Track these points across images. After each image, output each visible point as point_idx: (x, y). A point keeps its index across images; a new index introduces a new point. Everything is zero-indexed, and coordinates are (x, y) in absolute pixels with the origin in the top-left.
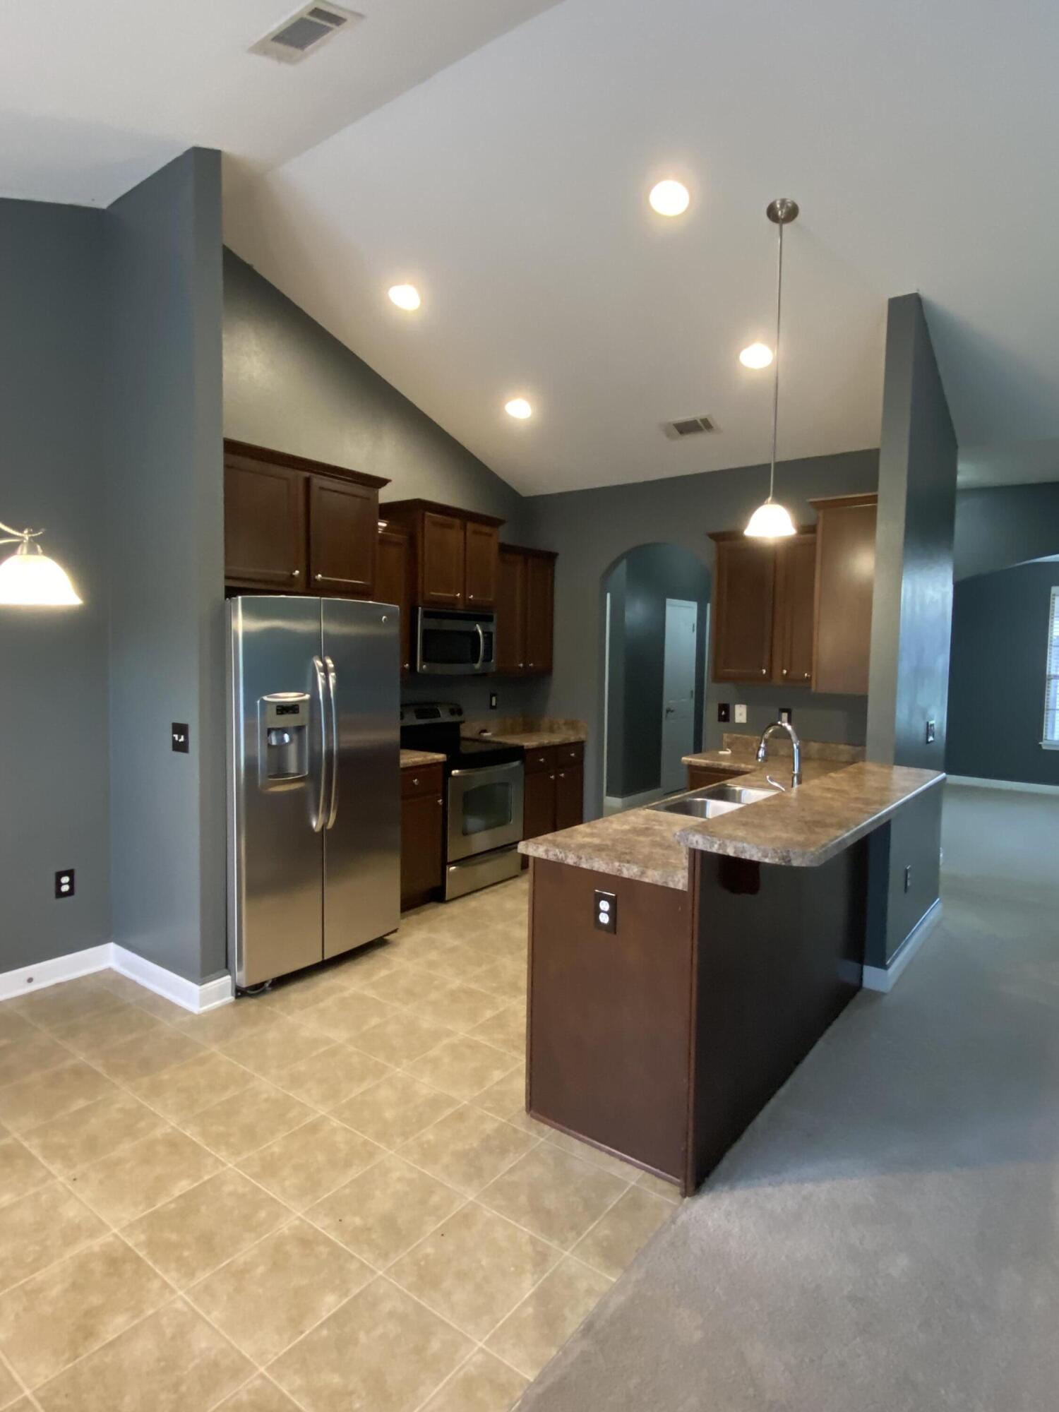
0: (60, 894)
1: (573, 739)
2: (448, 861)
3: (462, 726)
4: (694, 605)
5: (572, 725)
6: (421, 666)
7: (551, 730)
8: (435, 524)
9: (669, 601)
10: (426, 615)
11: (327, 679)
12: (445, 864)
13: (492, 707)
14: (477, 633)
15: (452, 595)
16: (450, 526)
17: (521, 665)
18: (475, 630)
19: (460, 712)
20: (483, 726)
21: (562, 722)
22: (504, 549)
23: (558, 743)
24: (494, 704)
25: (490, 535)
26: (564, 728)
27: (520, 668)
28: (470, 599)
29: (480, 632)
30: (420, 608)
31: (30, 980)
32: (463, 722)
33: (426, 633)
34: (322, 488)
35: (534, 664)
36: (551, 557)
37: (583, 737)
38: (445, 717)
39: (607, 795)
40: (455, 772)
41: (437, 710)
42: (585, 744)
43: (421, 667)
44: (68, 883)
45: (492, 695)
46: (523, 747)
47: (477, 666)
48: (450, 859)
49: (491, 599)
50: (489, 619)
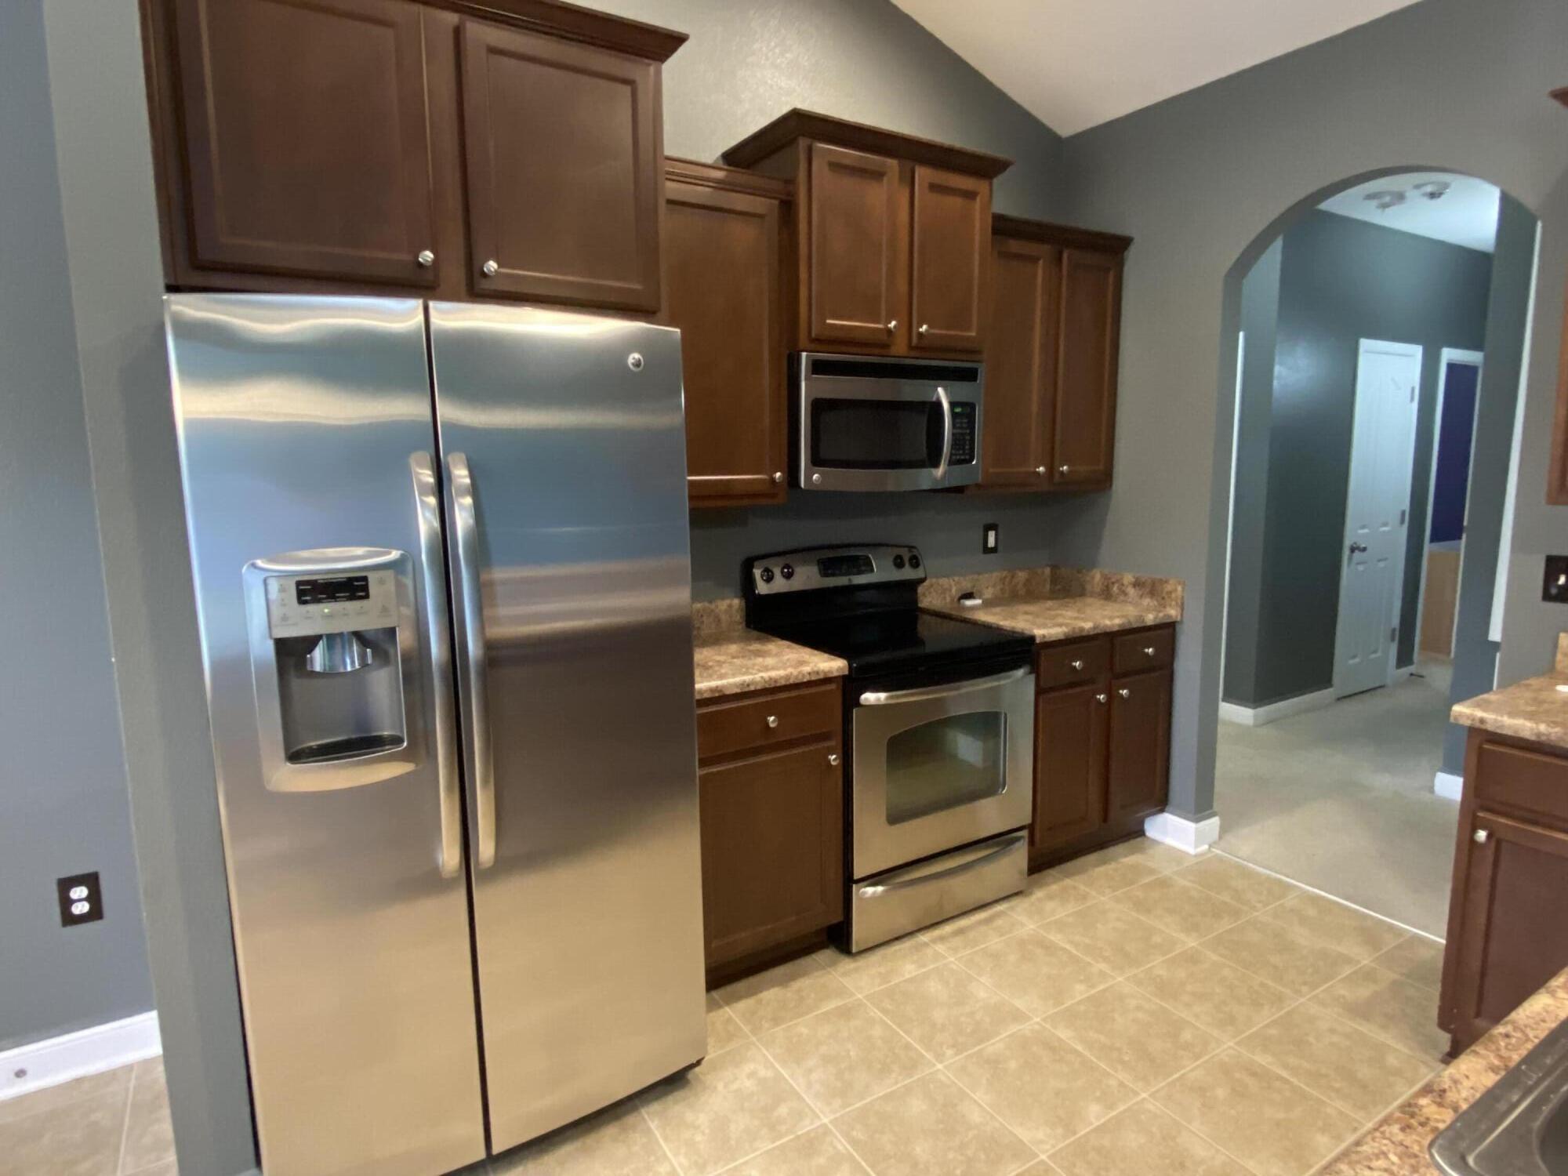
0: (69, 919)
1: (1150, 619)
2: (855, 877)
3: (920, 589)
4: (1417, 351)
5: (1152, 588)
6: (808, 477)
7: (1107, 594)
8: (837, 167)
9: (1365, 344)
10: (818, 367)
11: (443, 513)
12: (849, 880)
13: (987, 550)
14: (938, 405)
15: (881, 326)
16: (878, 175)
17: (1041, 469)
18: (934, 399)
19: (915, 563)
20: (967, 585)
21: (1128, 578)
22: (1003, 228)
23: (1116, 629)
24: (991, 542)
25: (970, 195)
26: (1131, 591)
27: (1038, 473)
28: (920, 335)
29: (946, 405)
30: (804, 354)
31: (20, 1074)
32: (922, 580)
33: (819, 406)
34: (493, 51)
35: (1069, 466)
36: (1115, 247)
37: (1173, 612)
38: (881, 571)
39: (1223, 700)
40: (870, 698)
41: (868, 558)
42: (1178, 627)
43: (811, 477)
44: (87, 899)
45: (988, 527)
46: (1032, 638)
47: (939, 472)
48: (859, 870)
49: (973, 334)
50: (969, 375)
